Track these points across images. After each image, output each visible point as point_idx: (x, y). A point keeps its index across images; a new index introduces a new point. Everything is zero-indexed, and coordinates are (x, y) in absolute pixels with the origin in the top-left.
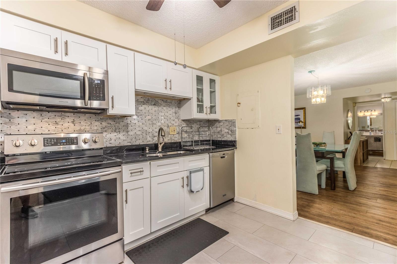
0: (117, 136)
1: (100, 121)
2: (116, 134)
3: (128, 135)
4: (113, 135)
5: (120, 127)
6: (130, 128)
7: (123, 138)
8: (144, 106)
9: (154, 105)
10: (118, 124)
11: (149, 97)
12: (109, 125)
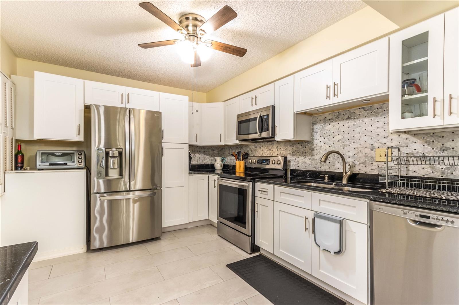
0: (304, 160)
1: (292, 146)
2: (302, 158)
3: (314, 159)
4: (300, 158)
5: (307, 151)
6: (315, 152)
7: (308, 162)
8: (332, 124)
9: (348, 118)
10: (304, 148)
11: (341, 111)
12: (298, 149)
